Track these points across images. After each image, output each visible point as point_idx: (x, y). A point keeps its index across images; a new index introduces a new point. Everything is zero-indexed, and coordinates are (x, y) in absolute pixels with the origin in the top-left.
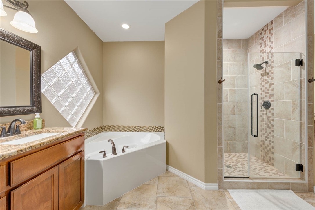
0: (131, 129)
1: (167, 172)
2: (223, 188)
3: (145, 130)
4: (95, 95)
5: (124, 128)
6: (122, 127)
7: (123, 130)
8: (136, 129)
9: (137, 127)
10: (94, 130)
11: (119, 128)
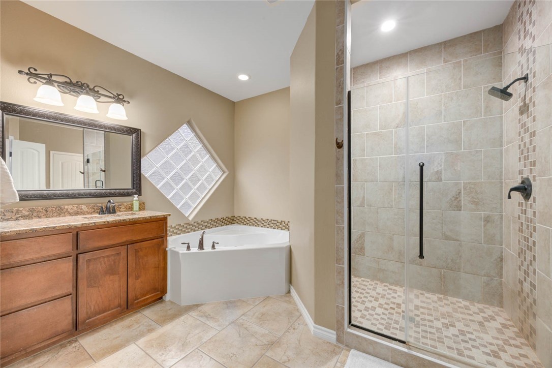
0: (265, 224)
1: (288, 294)
2: (344, 343)
3: (283, 228)
4: (223, 174)
5: (257, 221)
6: (254, 220)
7: (255, 224)
8: (271, 225)
9: (272, 222)
10: (216, 220)
11: (252, 221)
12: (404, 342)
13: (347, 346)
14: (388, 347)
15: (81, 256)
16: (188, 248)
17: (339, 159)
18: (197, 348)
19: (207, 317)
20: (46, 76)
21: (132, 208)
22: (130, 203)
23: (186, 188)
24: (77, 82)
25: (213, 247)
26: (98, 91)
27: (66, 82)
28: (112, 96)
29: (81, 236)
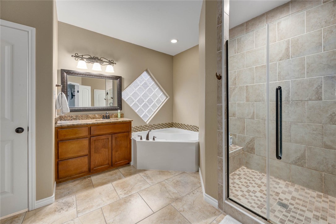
0: (190, 128)
1: (197, 173)
4: (166, 98)
6: (184, 125)
7: (184, 128)
8: (193, 129)
9: (194, 127)
10: (162, 125)
11: (182, 126)
12: (266, 219)
13: (225, 212)
14: (253, 220)
15: (91, 138)
16: (141, 138)
17: (219, 87)
18: (137, 192)
19: (147, 177)
20: (81, 56)
21: (118, 116)
22: (116, 114)
23: (145, 106)
24: (94, 57)
25: (154, 139)
26: (102, 60)
27: (89, 58)
28: (108, 61)
29: (92, 128)
